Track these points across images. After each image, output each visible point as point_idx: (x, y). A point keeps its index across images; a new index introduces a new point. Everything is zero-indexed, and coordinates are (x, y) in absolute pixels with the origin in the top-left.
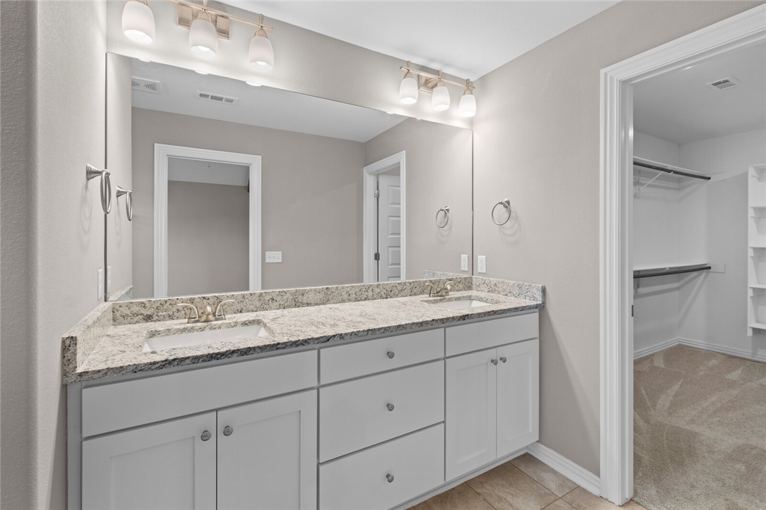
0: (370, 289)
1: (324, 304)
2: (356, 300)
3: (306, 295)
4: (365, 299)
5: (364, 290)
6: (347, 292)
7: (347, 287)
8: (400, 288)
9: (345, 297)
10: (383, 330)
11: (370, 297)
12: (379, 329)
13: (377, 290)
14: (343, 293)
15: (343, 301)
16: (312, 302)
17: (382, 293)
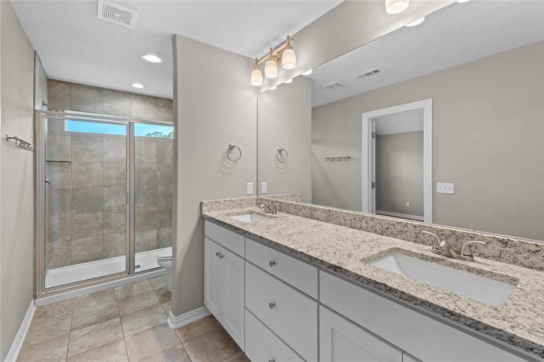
0: (364, 220)
1: (327, 222)
2: (351, 227)
3: (317, 212)
4: (359, 229)
5: (358, 219)
6: (344, 217)
7: (344, 213)
8: (399, 228)
9: (342, 221)
10: (267, 241)
11: (363, 228)
12: (266, 239)
13: (371, 223)
14: (340, 217)
15: (340, 224)
16: (320, 218)
17: (377, 227)
